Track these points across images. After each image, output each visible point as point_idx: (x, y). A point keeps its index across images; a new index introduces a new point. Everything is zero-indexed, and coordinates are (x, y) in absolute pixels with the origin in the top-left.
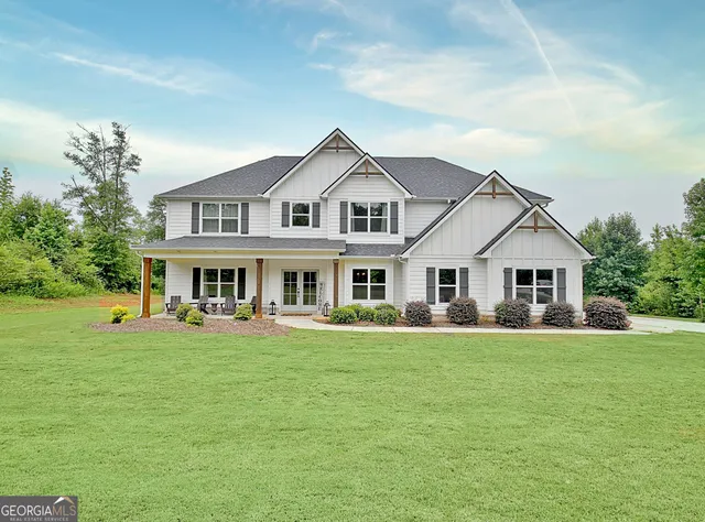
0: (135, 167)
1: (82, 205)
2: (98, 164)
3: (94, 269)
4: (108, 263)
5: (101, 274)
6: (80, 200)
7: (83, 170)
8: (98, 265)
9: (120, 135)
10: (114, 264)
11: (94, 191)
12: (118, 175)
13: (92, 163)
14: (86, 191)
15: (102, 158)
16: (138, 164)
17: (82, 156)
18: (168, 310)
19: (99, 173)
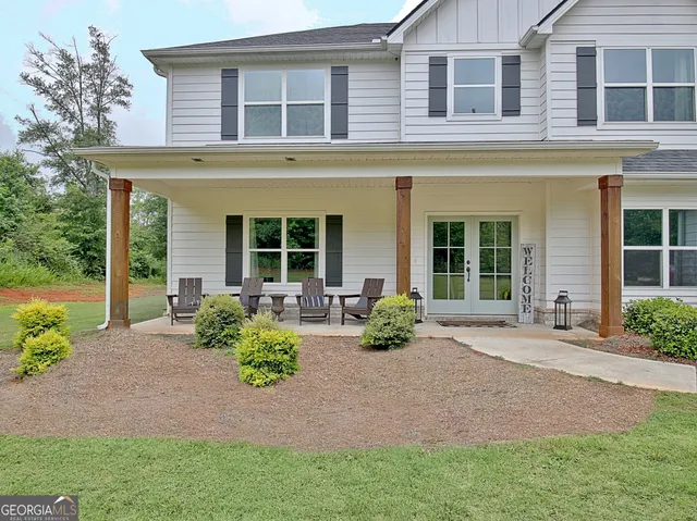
0: (123, 98)
1: (48, 150)
2: (72, 94)
3: (64, 245)
4: (88, 236)
5: (75, 253)
6: (44, 143)
7: (50, 103)
8: (73, 240)
9: (102, 49)
10: (96, 239)
11: (65, 134)
12: (99, 110)
13: (62, 92)
14: (52, 131)
15: (77, 85)
16: (128, 94)
17: (48, 81)
18: (174, 310)
19: (73, 107)
